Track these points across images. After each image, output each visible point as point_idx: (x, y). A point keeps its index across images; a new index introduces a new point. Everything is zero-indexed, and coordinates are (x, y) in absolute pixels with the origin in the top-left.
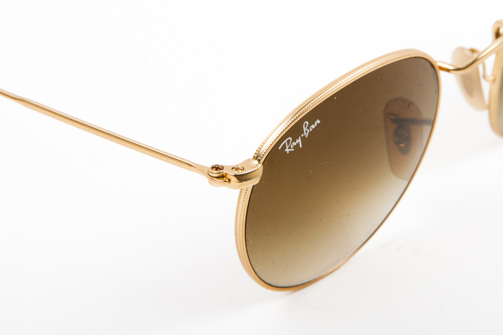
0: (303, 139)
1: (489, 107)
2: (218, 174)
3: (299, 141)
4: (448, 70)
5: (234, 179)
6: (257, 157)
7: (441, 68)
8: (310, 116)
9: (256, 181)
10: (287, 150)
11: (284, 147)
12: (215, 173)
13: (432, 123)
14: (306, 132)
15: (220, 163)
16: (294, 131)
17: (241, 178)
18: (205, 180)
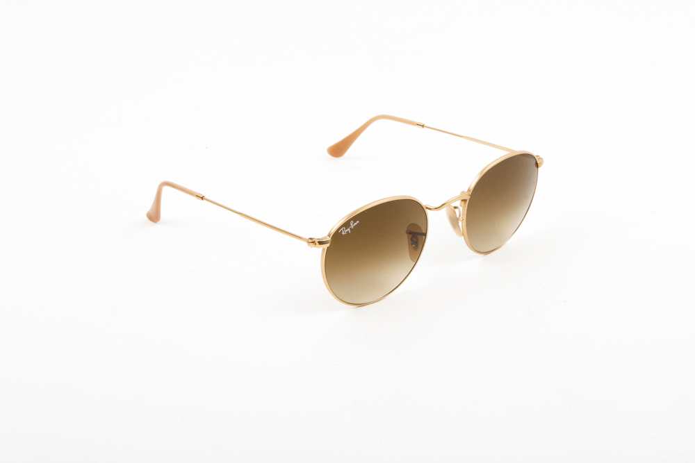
0: (351, 229)
1: (463, 234)
2: (312, 242)
3: (349, 229)
4: (430, 209)
5: (317, 243)
6: (329, 236)
7: (427, 208)
8: (354, 218)
9: (328, 245)
10: (343, 233)
11: (341, 231)
12: (310, 241)
13: (425, 234)
14: (352, 226)
15: (312, 237)
16: (346, 225)
17: (321, 243)
18: (306, 244)
